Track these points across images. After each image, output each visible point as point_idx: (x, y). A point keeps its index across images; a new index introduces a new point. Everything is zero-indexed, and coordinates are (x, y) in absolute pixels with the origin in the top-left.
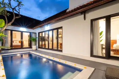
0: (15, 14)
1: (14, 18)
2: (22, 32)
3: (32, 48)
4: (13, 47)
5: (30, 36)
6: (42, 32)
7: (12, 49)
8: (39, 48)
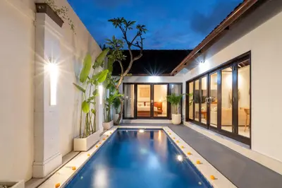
0: (133, 51)
1: (132, 62)
2: (152, 85)
3: (171, 119)
4: (138, 115)
5: (169, 92)
6: (194, 80)
7: (136, 117)
8: (188, 120)
